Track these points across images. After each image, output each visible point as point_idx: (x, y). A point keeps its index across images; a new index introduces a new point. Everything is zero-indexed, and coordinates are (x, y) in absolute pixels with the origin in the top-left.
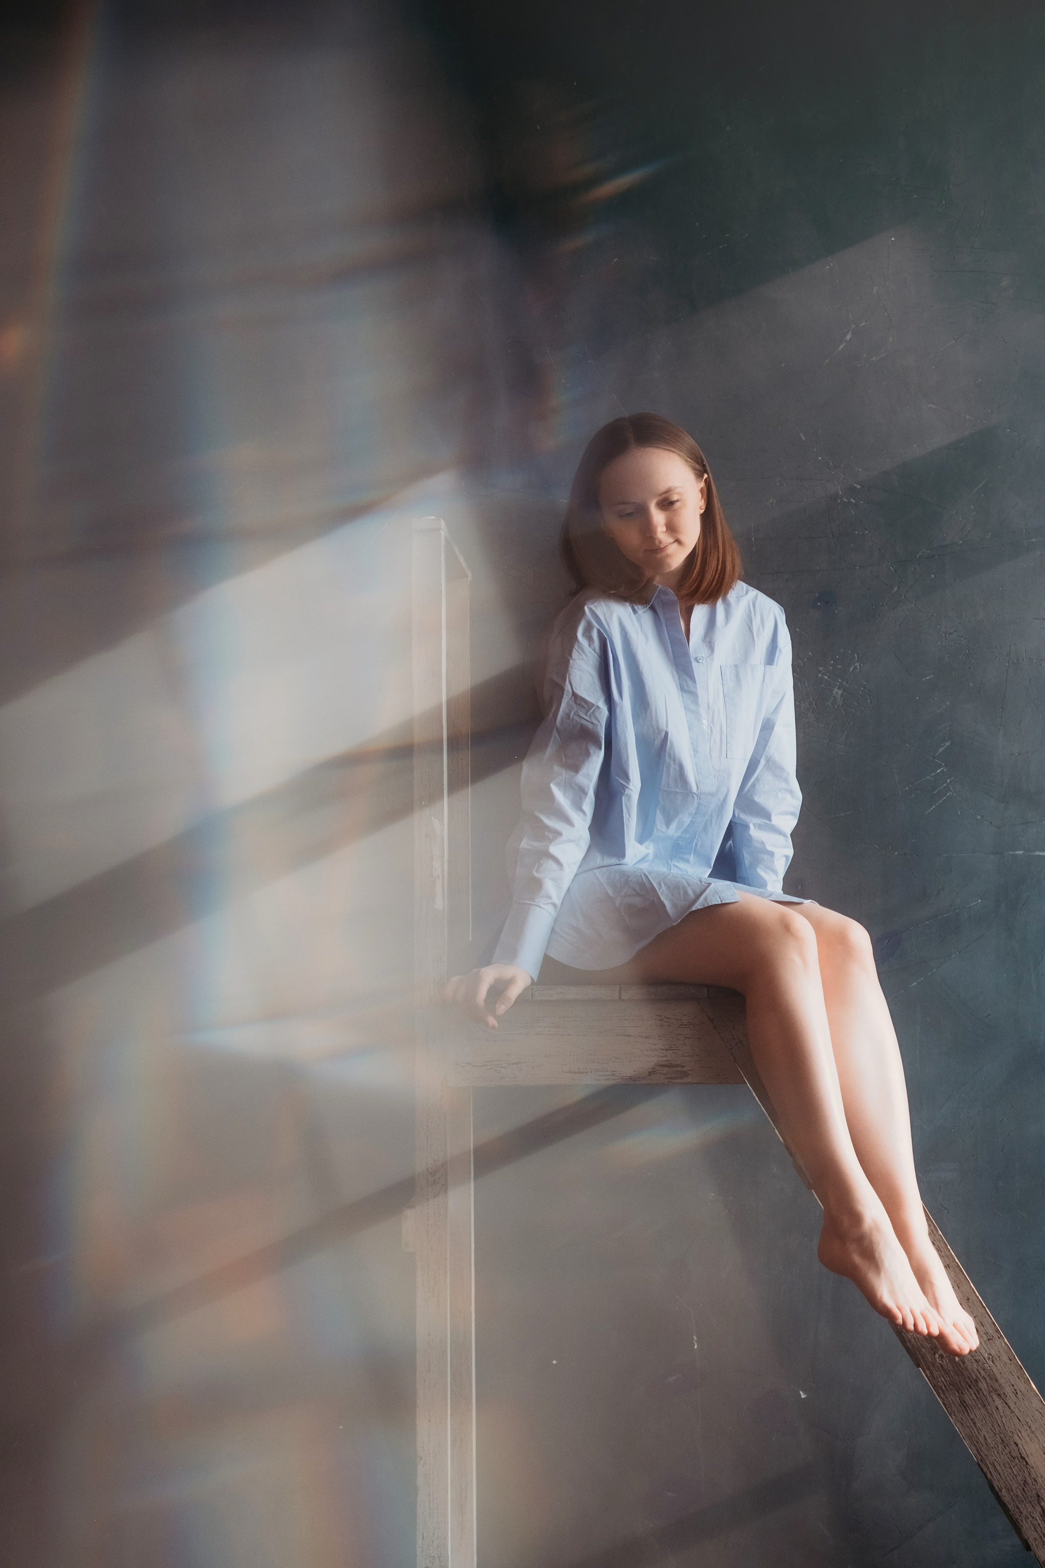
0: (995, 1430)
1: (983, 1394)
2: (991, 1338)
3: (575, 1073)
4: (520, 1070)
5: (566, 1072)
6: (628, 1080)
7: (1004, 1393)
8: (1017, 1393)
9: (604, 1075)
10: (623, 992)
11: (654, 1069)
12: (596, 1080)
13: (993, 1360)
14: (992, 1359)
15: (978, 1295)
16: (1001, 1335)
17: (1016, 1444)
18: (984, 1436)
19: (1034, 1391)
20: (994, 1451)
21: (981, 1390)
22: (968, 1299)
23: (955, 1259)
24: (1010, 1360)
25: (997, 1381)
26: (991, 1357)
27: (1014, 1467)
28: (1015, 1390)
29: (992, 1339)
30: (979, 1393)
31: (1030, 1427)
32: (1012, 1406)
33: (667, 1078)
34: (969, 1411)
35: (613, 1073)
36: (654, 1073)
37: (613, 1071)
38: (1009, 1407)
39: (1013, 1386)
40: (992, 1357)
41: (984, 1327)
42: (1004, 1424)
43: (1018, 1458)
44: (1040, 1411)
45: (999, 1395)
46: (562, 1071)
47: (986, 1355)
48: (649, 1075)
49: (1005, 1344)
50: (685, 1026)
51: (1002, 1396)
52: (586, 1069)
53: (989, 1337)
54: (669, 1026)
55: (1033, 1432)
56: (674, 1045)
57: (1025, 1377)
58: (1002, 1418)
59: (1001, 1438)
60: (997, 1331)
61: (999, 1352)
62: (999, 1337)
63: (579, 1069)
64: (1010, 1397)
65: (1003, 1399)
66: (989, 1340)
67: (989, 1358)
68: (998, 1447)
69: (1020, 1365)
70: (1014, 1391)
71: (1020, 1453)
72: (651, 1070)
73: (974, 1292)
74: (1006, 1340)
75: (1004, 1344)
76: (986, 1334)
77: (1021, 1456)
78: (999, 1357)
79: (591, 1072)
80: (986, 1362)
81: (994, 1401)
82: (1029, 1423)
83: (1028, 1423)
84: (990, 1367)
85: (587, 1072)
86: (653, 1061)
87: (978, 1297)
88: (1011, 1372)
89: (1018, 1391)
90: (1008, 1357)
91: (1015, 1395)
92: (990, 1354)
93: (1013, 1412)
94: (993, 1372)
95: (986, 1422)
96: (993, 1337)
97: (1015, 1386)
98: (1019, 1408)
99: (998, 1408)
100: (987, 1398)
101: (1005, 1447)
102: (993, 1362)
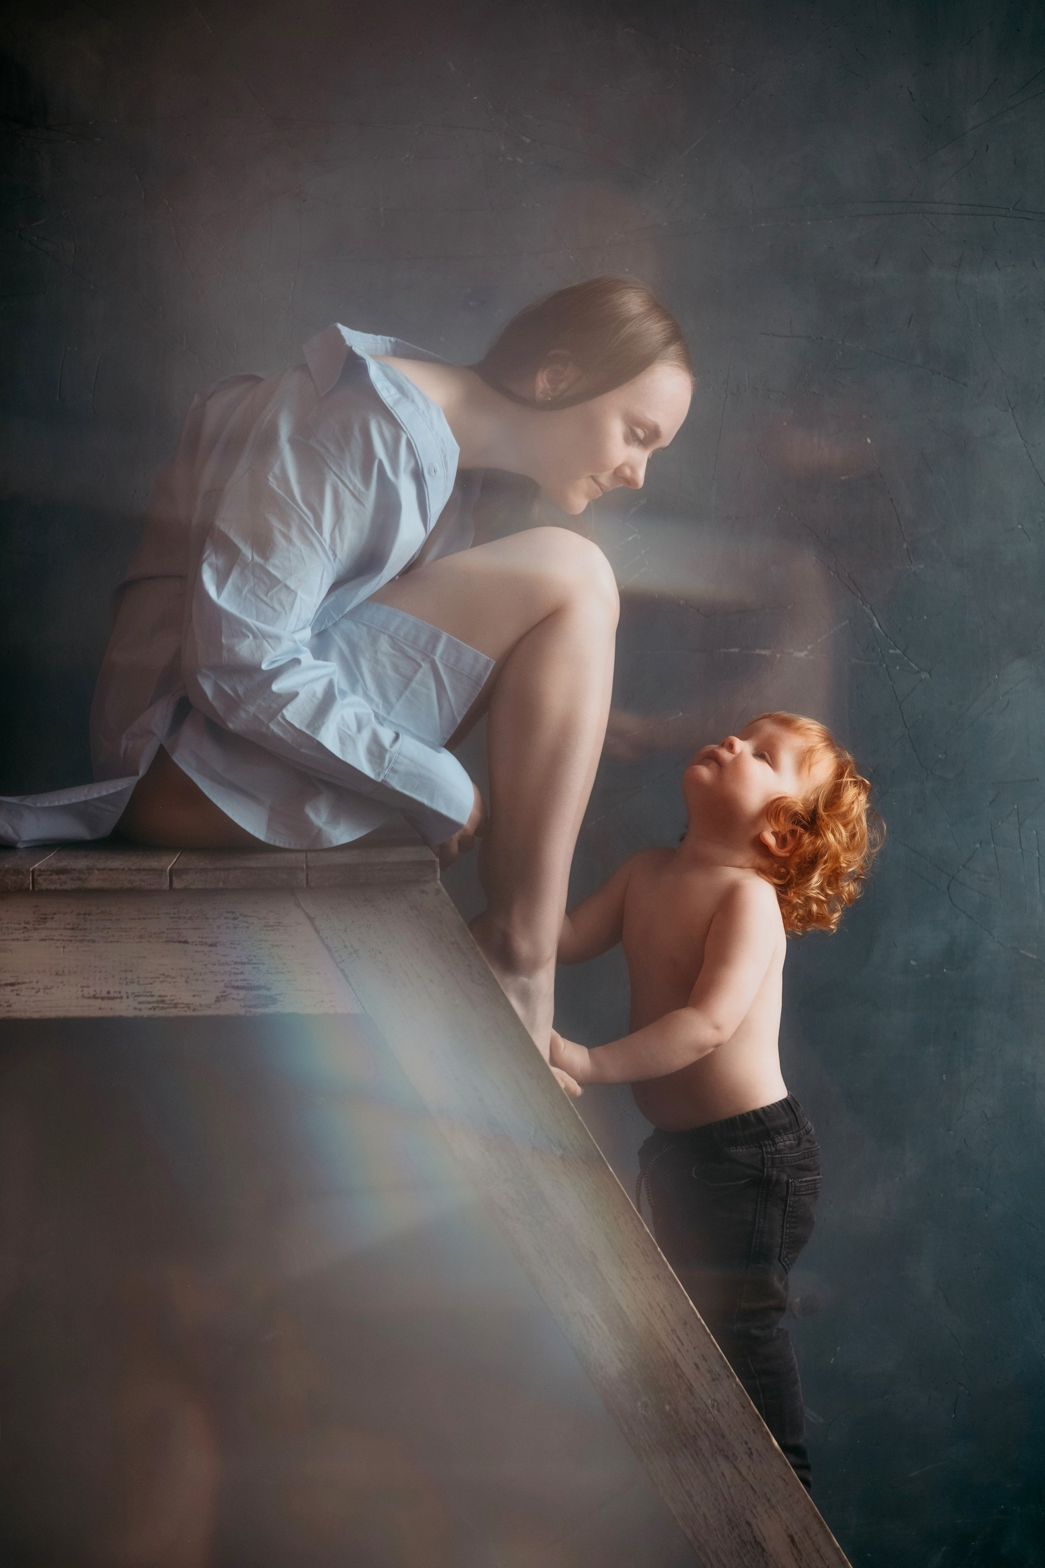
0: (720, 1505)
1: (704, 1455)
2: (717, 1376)
3: (103, 998)
4: (17, 995)
5: (89, 998)
6: (184, 1009)
7: (734, 1454)
8: (752, 1454)
9: (149, 1003)
10: (174, 878)
11: (224, 992)
12: (135, 1009)
13: (719, 1408)
14: (718, 1406)
15: (699, 1316)
16: (731, 1373)
17: (749, 1524)
18: (704, 1515)
19: (776, 1450)
20: (717, 1534)
21: (701, 1450)
22: (685, 1323)
23: (667, 1267)
24: (744, 1408)
25: (723, 1436)
26: (716, 1404)
27: (745, 1555)
28: (750, 1449)
29: (718, 1379)
30: (697, 1455)
31: (769, 1500)
32: (744, 1471)
33: (245, 1006)
34: (683, 1481)
35: (160, 999)
36: (223, 998)
37: (160, 996)
38: (740, 1474)
39: (746, 1443)
40: (719, 1403)
41: (706, 1361)
42: (732, 1497)
43: (751, 1543)
45: (727, 1457)
46: (83, 996)
47: (709, 1402)
48: (216, 1001)
49: (737, 1384)
50: (270, 928)
51: (731, 1459)
52: (120, 992)
53: (713, 1375)
54: (248, 928)
55: (773, 1507)
56: (256, 956)
57: (764, 1430)
58: (729, 1488)
59: (727, 1516)
60: (726, 1367)
61: (728, 1396)
62: (728, 1377)
63: (109, 992)
64: (742, 1459)
65: (732, 1462)
66: (713, 1380)
67: (713, 1406)
68: (723, 1528)
69: (756, 1415)
70: (747, 1450)
71: (754, 1537)
72: (219, 995)
74: (737, 1379)
76: (710, 1370)
77: (755, 1540)
78: (728, 1404)
79: (128, 997)
80: (708, 1411)
81: (719, 1465)
82: (768, 1495)
83: (766, 1494)
84: (714, 1418)
85: (121, 998)
86: (223, 981)
87: (699, 1320)
88: (744, 1424)
89: (754, 1451)
90: (741, 1403)
91: (749, 1456)
92: (714, 1400)
93: (745, 1480)
94: (718, 1424)
95: (707, 1494)
96: (719, 1375)
97: (750, 1445)
98: (753, 1474)
99: (724, 1476)
100: (708, 1462)
101: (733, 1528)
102: (718, 1411)
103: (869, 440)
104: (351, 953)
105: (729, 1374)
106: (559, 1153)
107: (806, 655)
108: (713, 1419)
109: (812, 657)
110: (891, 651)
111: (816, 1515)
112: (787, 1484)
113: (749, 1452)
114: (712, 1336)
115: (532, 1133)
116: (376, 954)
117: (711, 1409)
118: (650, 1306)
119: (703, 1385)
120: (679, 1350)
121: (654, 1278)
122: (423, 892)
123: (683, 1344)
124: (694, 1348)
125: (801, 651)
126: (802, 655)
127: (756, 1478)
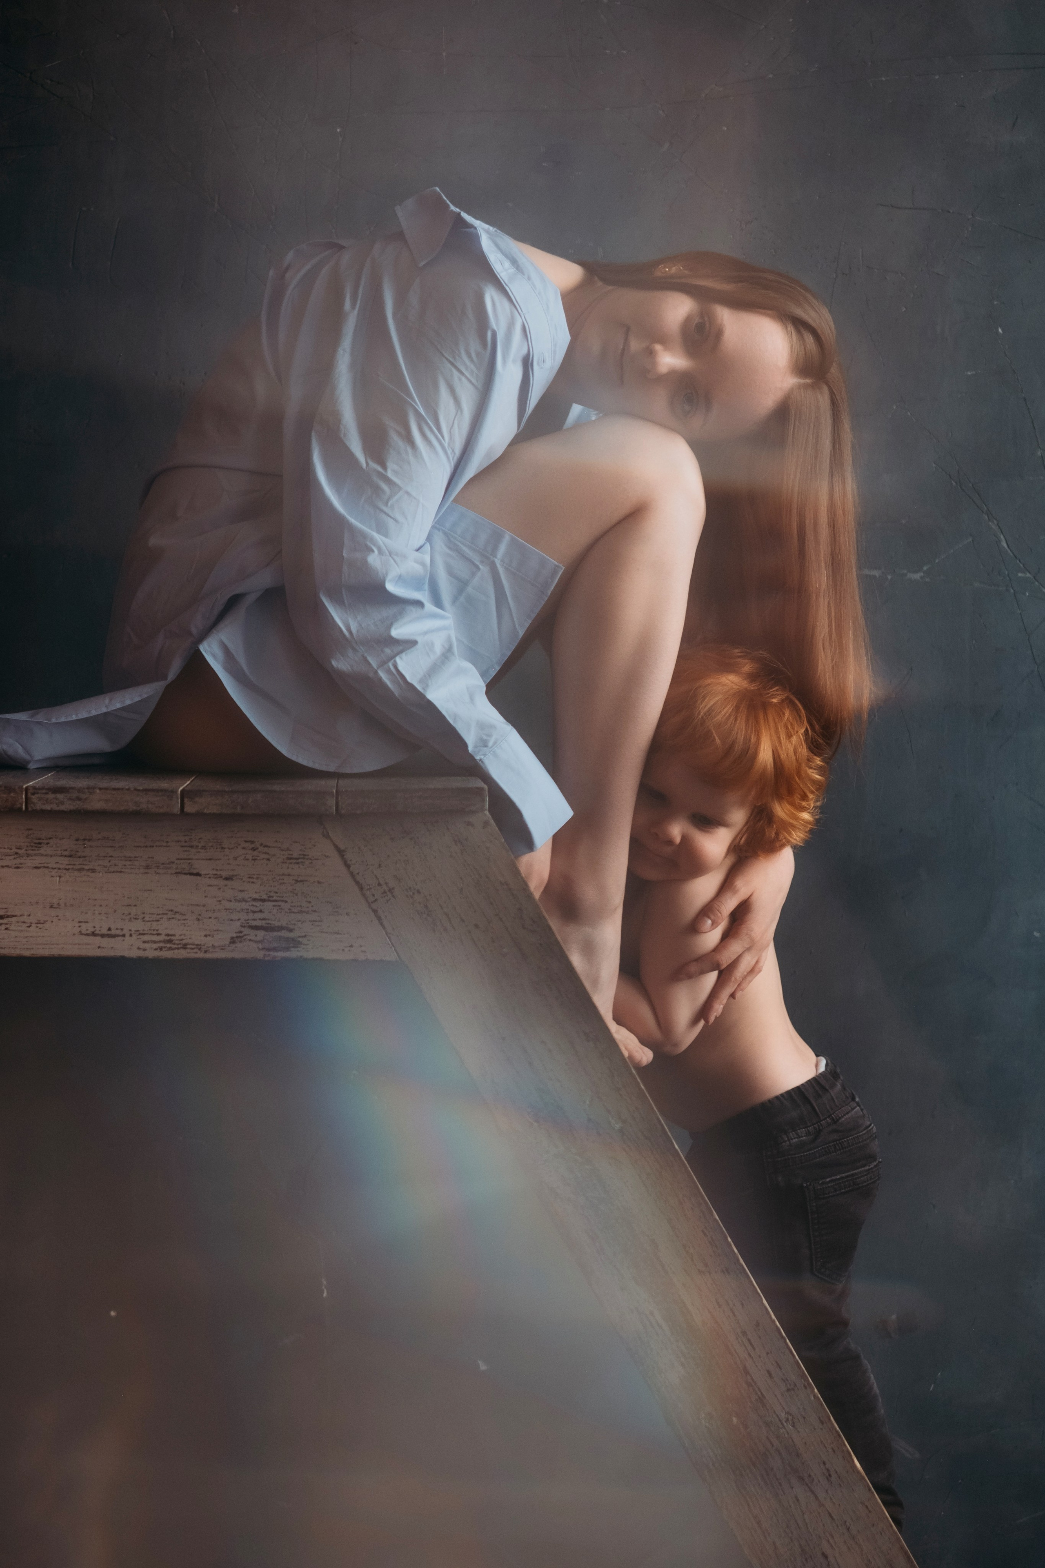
0: (792, 1533)
1: (774, 1477)
3: (103, 936)
4: (6, 929)
5: (87, 935)
6: (195, 950)
7: (810, 1476)
8: (830, 1475)
9: (155, 942)
10: (186, 800)
11: (241, 932)
12: (139, 948)
13: (793, 1423)
14: (792, 1420)
15: (773, 1317)
16: (809, 1383)
17: (825, 1556)
18: (774, 1544)
19: (858, 1472)
21: (772, 1469)
22: (758, 1325)
23: (738, 1260)
24: (822, 1423)
25: (798, 1455)
26: (790, 1418)
28: (828, 1470)
29: (793, 1389)
30: (768, 1477)
31: (848, 1529)
32: (820, 1495)
33: (263, 949)
34: (751, 1504)
35: (168, 938)
36: (239, 939)
37: (168, 935)
38: (816, 1498)
39: (824, 1463)
40: (793, 1418)
41: (781, 1369)
42: (806, 1524)
44: (867, 1503)
45: (801, 1479)
46: (81, 933)
47: (783, 1415)
48: (230, 943)
49: (815, 1396)
50: (294, 861)
51: (807, 1482)
52: (122, 929)
53: (788, 1385)
54: (268, 860)
55: (853, 1538)
56: (276, 893)
57: (844, 1448)
58: (801, 1513)
59: (800, 1545)
61: (805, 1409)
62: (805, 1387)
63: (109, 929)
64: (819, 1481)
65: (807, 1485)
66: (788, 1390)
67: (787, 1420)
68: (794, 1559)
69: (837, 1432)
70: (824, 1471)
72: (235, 935)
73: (768, 1313)
74: (816, 1390)
75: (813, 1398)
76: (785, 1380)
78: (804, 1418)
79: (131, 935)
80: (780, 1425)
81: (791, 1487)
82: (848, 1524)
83: (845, 1522)
84: (788, 1433)
85: (124, 936)
86: (239, 919)
87: (774, 1322)
88: (822, 1442)
89: (832, 1472)
90: (819, 1418)
91: (827, 1479)
92: (788, 1413)
93: (821, 1505)
94: (793, 1441)
95: (778, 1521)
96: (795, 1385)
97: (828, 1466)
98: (831, 1499)
99: (798, 1500)
100: (780, 1484)
101: (806, 1560)
102: (793, 1426)
103: (1000, 330)
104: (385, 892)
105: (806, 1384)
106: (618, 1126)
107: (921, 578)
108: (786, 1435)
109: (928, 580)
110: (1020, 575)
111: (902, 1548)
112: (870, 1511)
113: (827, 1475)
114: (788, 1341)
115: (588, 1102)
116: (414, 894)
117: (785, 1424)
118: (718, 1303)
119: (776, 1396)
120: (750, 1355)
121: (723, 1271)
122: (469, 824)
123: (754, 1349)
124: (767, 1353)
125: (916, 572)
126: (917, 576)
127: (834, 1503)
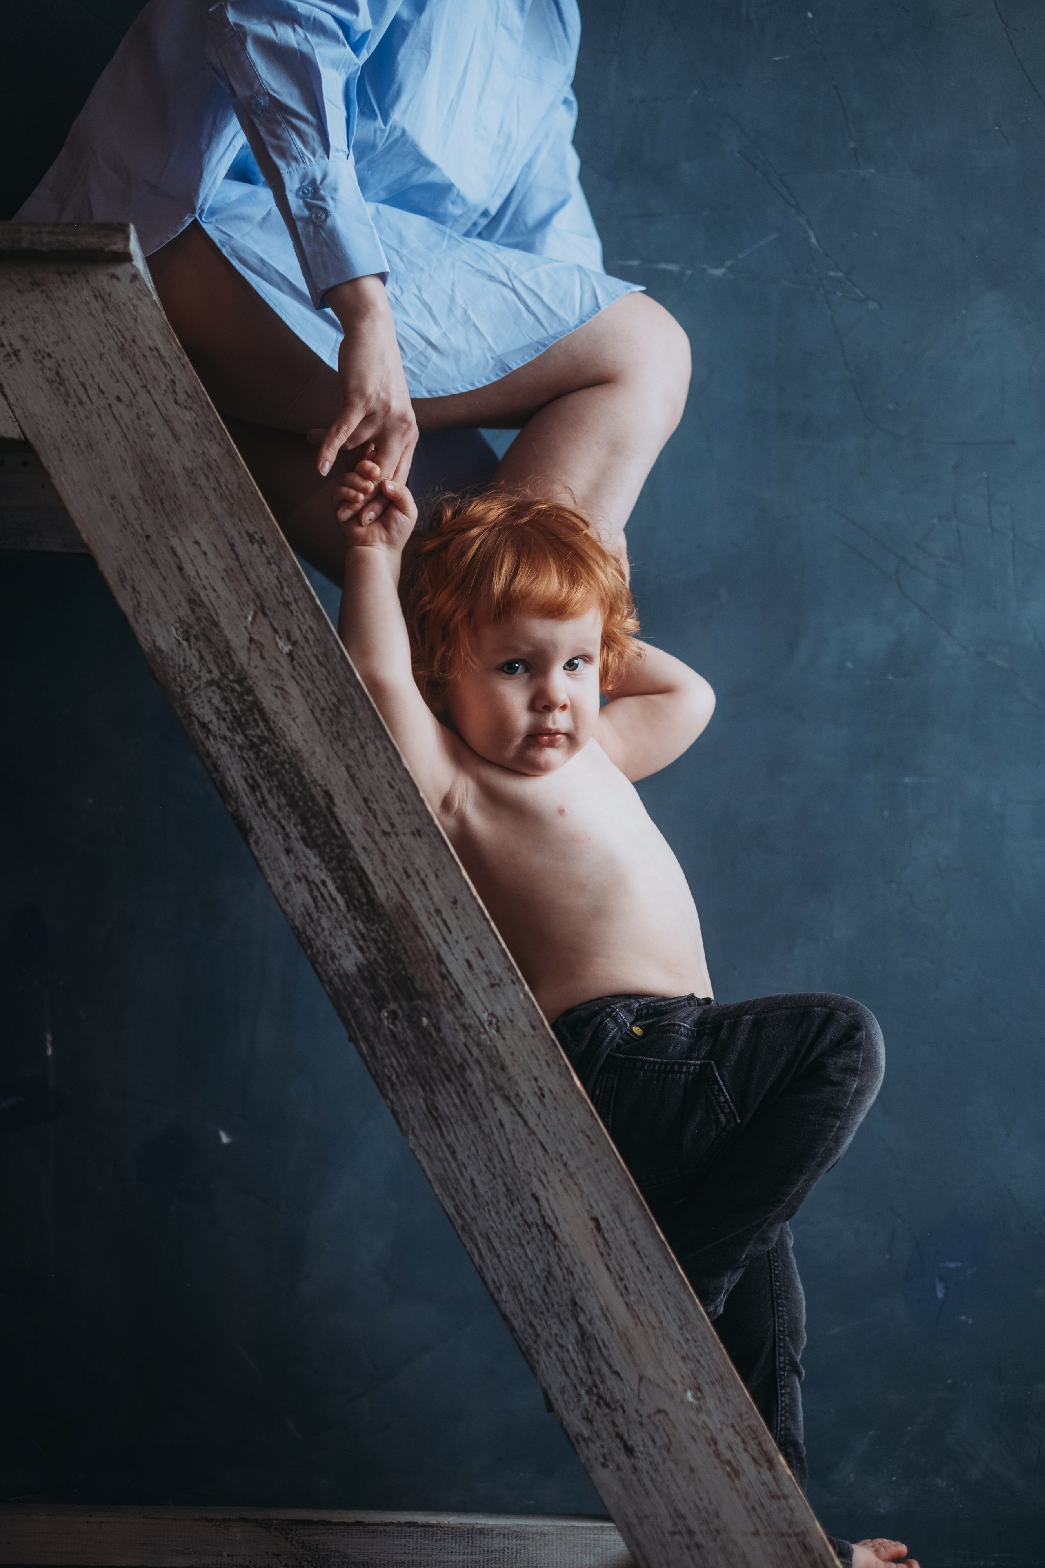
0: (495, 1168)
1: (474, 1093)
2: (497, 981)
7: (517, 1095)
8: (543, 1095)
13: (498, 1027)
14: (497, 1024)
16: (518, 978)
17: (535, 1199)
18: (472, 1180)
19: (579, 1092)
20: (489, 1211)
21: (471, 1085)
22: (455, 902)
24: (534, 1028)
25: (503, 1068)
26: (494, 1021)
27: (528, 1243)
28: (540, 1089)
29: (498, 985)
30: (465, 1092)
31: (565, 1165)
32: (532, 1120)
34: (444, 1128)
38: (526, 1123)
39: (536, 1080)
40: (498, 1021)
41: (483, 958)
42: (513, 1157)
43: (537, 1226)
44: (589, 1133)
45: (507, 1098)
47: (485, 1016)
49: (526, 995)
51: (514, 1101)
53: (492, 980)
55: (571, 1176)
57: (561, 1062)
58: (509, 1144)
59: (505, 1185)
60: (511, 968)
61: (512, 1010)
62: (513, 982)
64: (529, 1102)
65: (514, 1106)
66: (492, 985)
67: (490, 1023)
68: (498, 1202)
69: (552, 1040)
70: (537, 1090)
71: (543, 1217)
73: (469, 888)
74: (526, 987)
75: (522, 996)
76: (488, 973)
77: (544, 1222)
78: (512, 1021)
80: (482, 1030)
81: (495, 1110)
82: (564, 1158)
83: (562, 1155)
84: (491, 1040)
87: (475, 899)
88: (533, 1053)
89: (546, 1091)
90: (530, 1022)
91: (540, 1100)
92: (492, 1015)
93: (532, 1133)
94: (497, 1051)
95: (477, 1151)
96: (501, 980)
97: (541, 1083)
98: (544, 1126)
99: (502, 1125)
100: (480, 1104)
101: (512, 1203)
102: (498, 1030)
103: (810, 15)
104: (8, 355)
105: (514, 978)
106: (287, 649)
107: (725, 274)
108: (489, 1043)
109: (730, 276)
110: (832, 274)
111: (633, 1190)
112: (593, 1143)
113: (539, 1094)
114: (492, 924)
115: (250, 618)
116: (43, 358)
117: (487, 1028)
118: (406, 872)
119: (476, 992)
120: (445, 940)
121: (413, 833)
122: (113, 276)
123: (450, 932)
124: (467, 939)
125: (717, 267)
126: (719, 272)
127: (548, 1131)
